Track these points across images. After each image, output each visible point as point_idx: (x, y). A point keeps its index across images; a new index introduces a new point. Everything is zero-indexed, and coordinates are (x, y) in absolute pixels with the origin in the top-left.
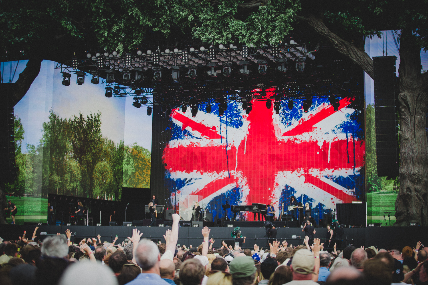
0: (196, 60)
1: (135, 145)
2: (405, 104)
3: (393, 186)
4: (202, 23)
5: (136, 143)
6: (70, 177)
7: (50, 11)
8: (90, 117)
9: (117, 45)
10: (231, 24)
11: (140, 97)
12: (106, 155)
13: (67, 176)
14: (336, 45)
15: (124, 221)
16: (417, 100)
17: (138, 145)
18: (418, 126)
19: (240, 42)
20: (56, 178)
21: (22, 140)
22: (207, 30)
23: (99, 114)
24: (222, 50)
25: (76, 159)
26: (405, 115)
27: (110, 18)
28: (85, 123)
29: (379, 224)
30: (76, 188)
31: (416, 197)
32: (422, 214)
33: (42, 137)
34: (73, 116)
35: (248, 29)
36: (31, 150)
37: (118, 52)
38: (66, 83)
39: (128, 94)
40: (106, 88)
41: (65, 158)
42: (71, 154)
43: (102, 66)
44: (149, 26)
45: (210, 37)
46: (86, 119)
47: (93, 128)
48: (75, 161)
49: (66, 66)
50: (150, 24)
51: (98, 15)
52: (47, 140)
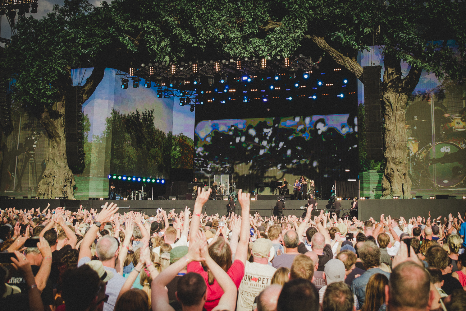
0: (228, 70)
1: (181, 135)
2: (388, 102)
3: (379, 167)
4: (230, 41)
5: (182, 134)
6: (128, 161)
7: (110, 29)
8: (145, 113)
9: (164, 57)
10: (253, 42)
11: (185, 97)
12: (158, 143)
13: (126, 160)
14: (335, 58)
15: (170, 196)
16: (398, 100)
17: (183, 134)
18: (398, 120)
19: (260, 55)
20: (116, 162)
21: (89, 132)
22: (235, 47)
23: (152, 111)
24: (247, 61)
25: (133, 147)
26: (388, 112)
27: (159, 36)
28: (141, 118)
29: (369, 198)
30: (133, 170)
31: (398, 176)
32: (403, 189)
33: (105, 129)
34: (131, 113)
35: (266, 45)
36: (96, 139)
37: (166, 62)
38: (126, 87)
39: (175, 95)
40: (157, 91)
41: (124, 145)
42: (129, 143)
43: (153, 74)
44: (190, 42)
45: (237, 51)
46: (142, 115)
47: (147, 122)
48: (132, 148)
49: (124, 73)
50: (190, 41)
51: (149, 33)
52: (109, 131)
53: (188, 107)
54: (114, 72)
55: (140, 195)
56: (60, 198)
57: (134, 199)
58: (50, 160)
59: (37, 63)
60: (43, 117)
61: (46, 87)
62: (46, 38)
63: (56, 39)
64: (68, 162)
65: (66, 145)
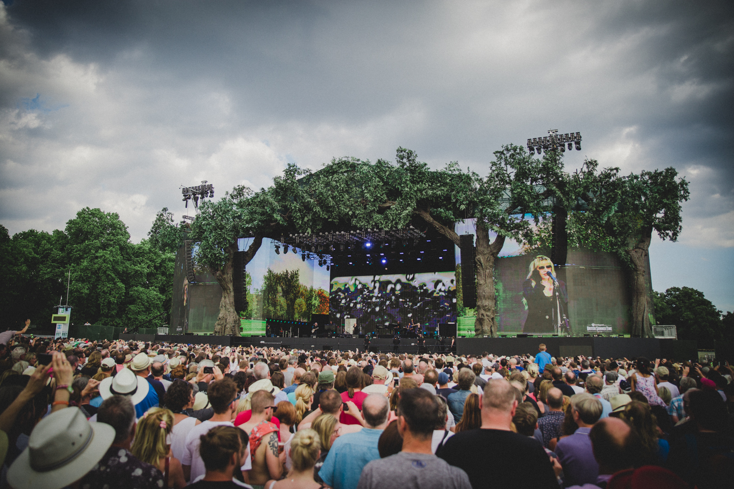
0: (355, 238)
1: (320, 288)
2: (479, 263)
3: (473, 313)
4: (357, 216)
6: (280, 308)
7: (267, 209)
8: (292, 272)
9: (307, 229)
10: (374, 217)
11: (322, 260)
12: (302, 294)
13: (278, 308)
14: (438, 228)
16: (487, 261)
17: (322, 288)
18: (487, 277)
19: (380, 227)
20: (271, 308)
21: (250, 286)
22: (360, 220)
23: (298, 270)
24: (370, 232)
26: (480, 270)
27: (303, 213)
28: (289, 276)
29: (464, 337)
30: (283, 315)
31: (487, 320)
32: (491, 330)
33: (263, 284)
34: (282, 272)
35: (384, 220)
36: (256, 291)
37: (308, 233)
38: (277, 252)
39: (315, 258)
40: (302, 255)
41: (277, 296)
42: (280, 294)
43: (299, 242)
44: (326, 218)
45: (362, 224)
46: (290, 273)
47: (294, 278)
48: (283, 298)
49: (277, 241)
51: (296, 211)
52: (266, 285)
53: (325, 267)
54: (270, 240)
55: (289, 333)
56: (230, 335)
57: (285, 336)
58: (223, 307)
59: (214, 234)
60: (218, 275)
61: (220, 253)
62: (220, 216)
63: (227, 216)
64: (235, 309)
65: (234, 295)
